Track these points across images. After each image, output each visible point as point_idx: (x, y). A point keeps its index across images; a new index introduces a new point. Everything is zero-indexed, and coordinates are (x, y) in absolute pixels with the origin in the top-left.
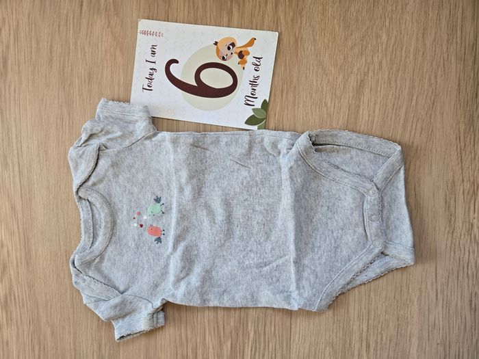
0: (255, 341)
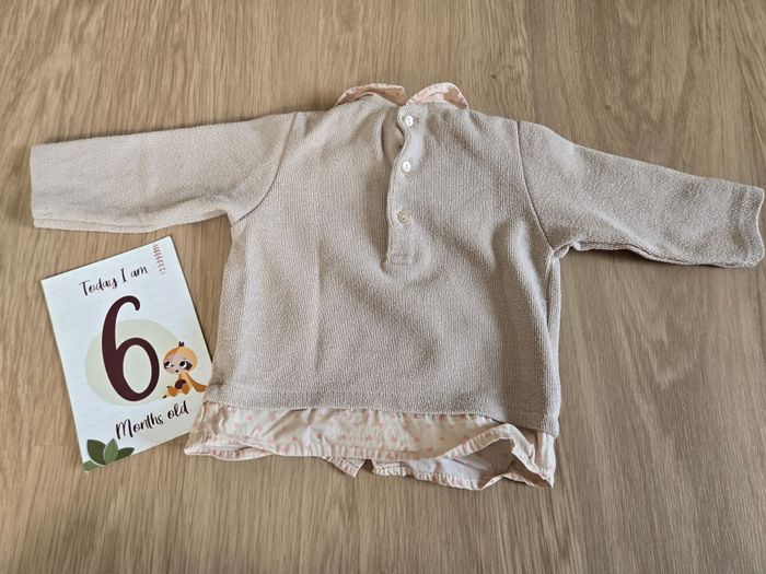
0: (151, 10)
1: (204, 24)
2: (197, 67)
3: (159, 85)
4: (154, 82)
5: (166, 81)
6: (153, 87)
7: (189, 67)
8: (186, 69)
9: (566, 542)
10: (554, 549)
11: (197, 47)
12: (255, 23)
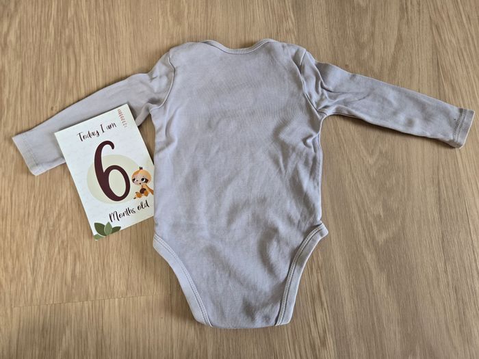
1: (84, 28)
2: (83, 58)
3: (59, 72)
4: (56, 71)
5: (64, 70)
6: (56, 75)
7: (78, 58)
8: (76, 60)
9: (325, 337)
10: (318, 342)
11: (81, 44)
12: (117, 24)
